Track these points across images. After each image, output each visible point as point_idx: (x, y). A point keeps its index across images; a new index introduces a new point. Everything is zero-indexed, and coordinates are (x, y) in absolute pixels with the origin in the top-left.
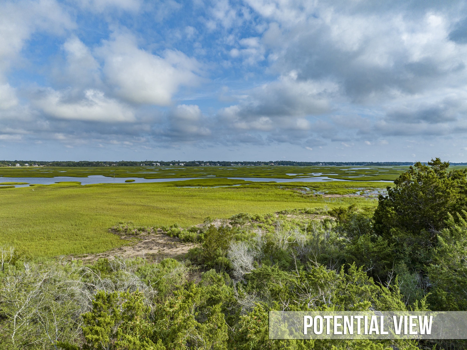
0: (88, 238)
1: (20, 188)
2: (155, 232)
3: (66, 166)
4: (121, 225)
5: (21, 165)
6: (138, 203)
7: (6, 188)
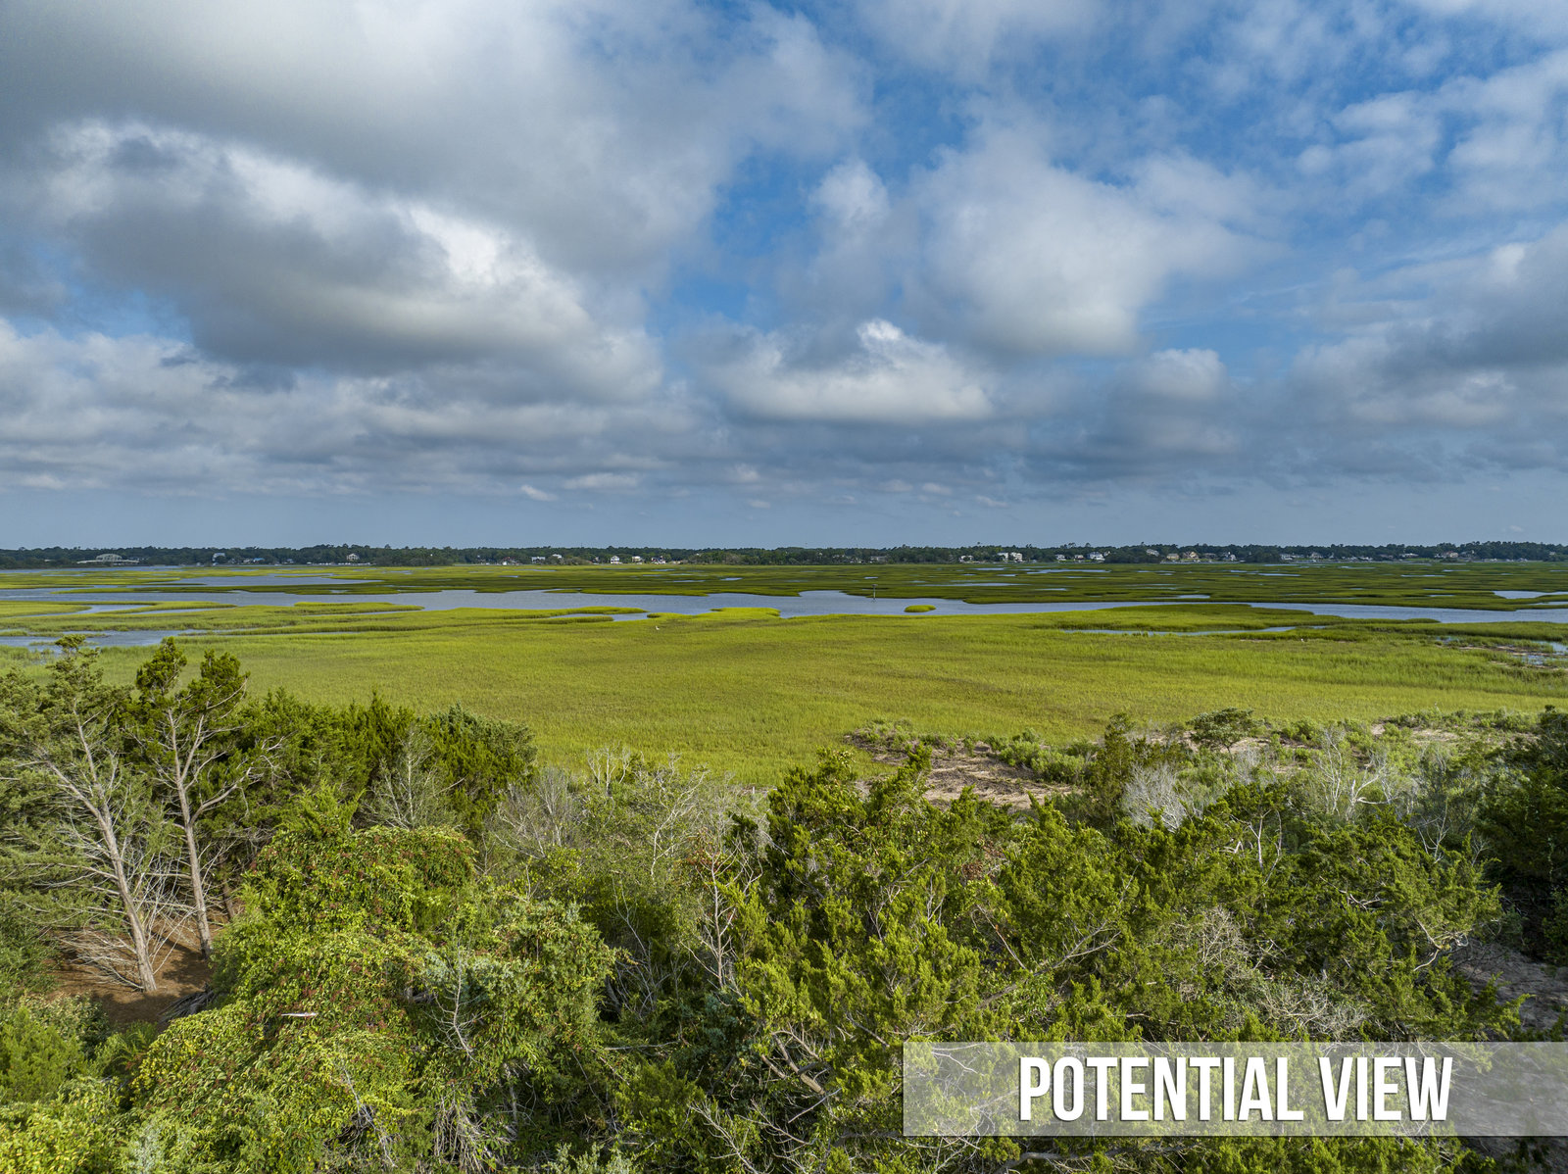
0: (791, 752)
1: (625, 623)
2: (968, 749)
3: (741, 564)
4: (880, 727)
5: (622, 559)
6: (936, 674)
7: (593, 621)
